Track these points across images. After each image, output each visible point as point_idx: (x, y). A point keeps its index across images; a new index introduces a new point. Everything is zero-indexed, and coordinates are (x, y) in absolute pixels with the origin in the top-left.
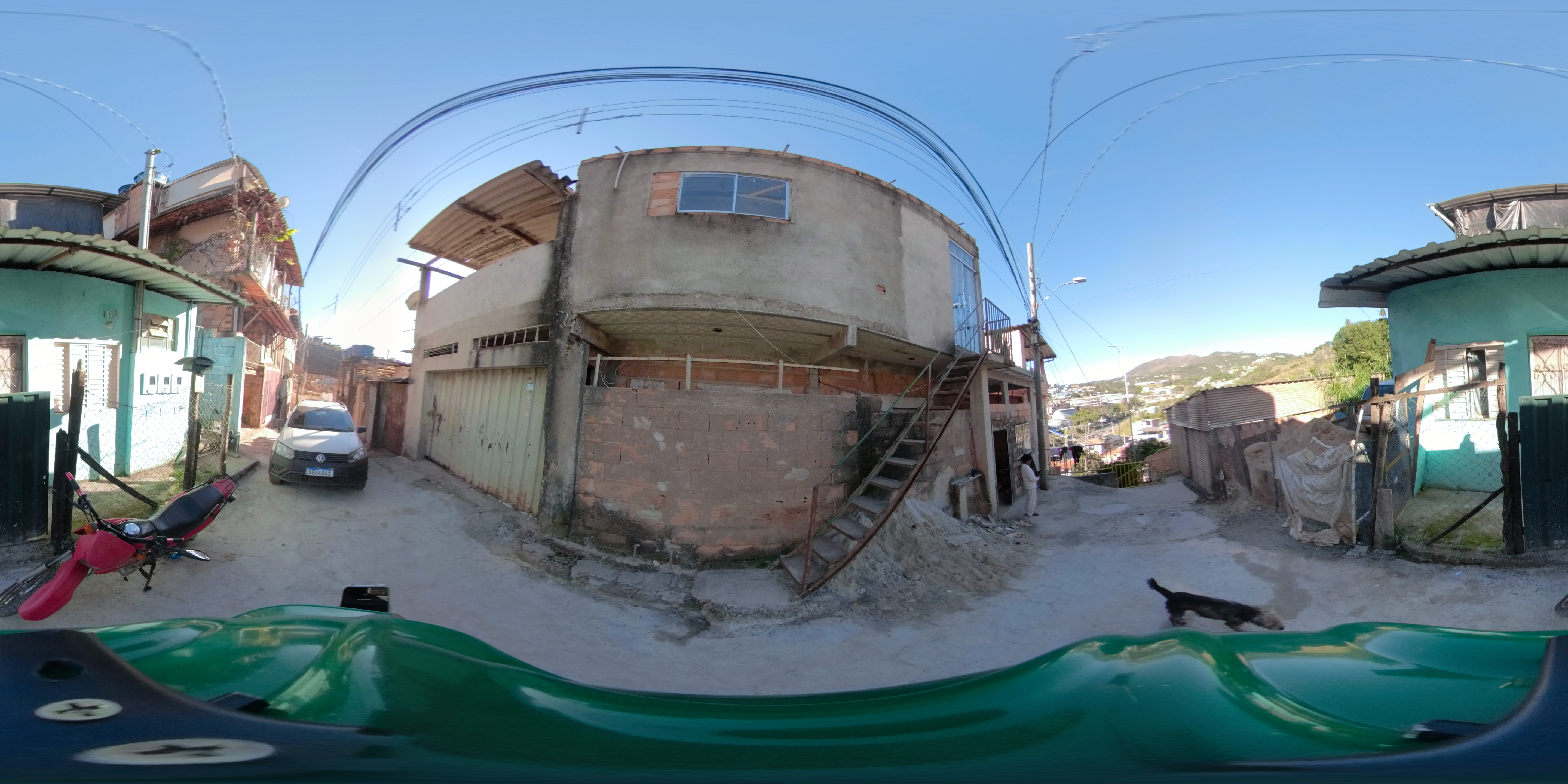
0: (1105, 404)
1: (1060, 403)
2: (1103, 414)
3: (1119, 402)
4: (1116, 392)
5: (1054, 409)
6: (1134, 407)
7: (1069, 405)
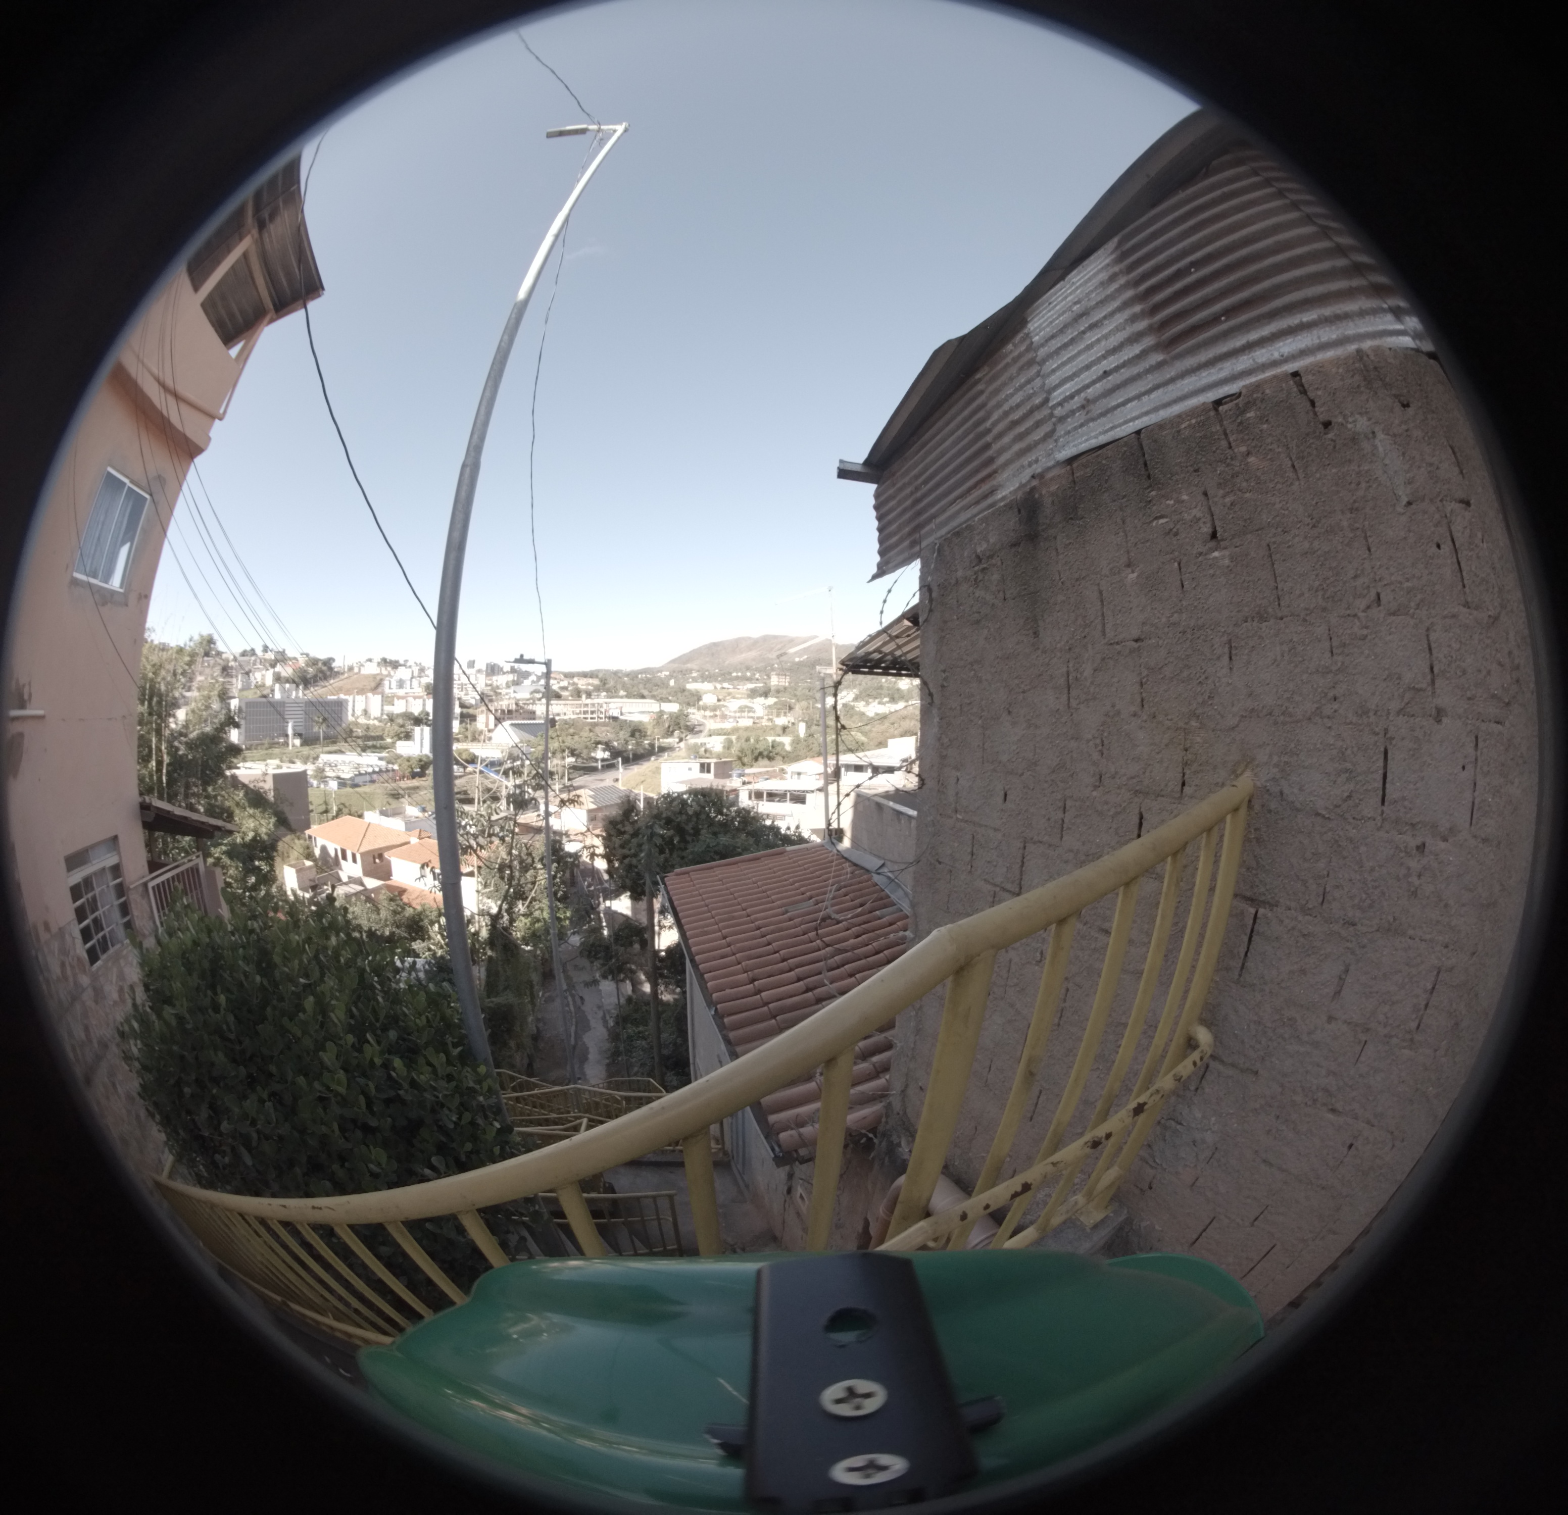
0: (615, 719)
1: (514, 707)
2: (605, 740)
3: (645, 719)
4: (643, 697)
5: (498, 720)
6: (677, 733)
7: (534, 712)
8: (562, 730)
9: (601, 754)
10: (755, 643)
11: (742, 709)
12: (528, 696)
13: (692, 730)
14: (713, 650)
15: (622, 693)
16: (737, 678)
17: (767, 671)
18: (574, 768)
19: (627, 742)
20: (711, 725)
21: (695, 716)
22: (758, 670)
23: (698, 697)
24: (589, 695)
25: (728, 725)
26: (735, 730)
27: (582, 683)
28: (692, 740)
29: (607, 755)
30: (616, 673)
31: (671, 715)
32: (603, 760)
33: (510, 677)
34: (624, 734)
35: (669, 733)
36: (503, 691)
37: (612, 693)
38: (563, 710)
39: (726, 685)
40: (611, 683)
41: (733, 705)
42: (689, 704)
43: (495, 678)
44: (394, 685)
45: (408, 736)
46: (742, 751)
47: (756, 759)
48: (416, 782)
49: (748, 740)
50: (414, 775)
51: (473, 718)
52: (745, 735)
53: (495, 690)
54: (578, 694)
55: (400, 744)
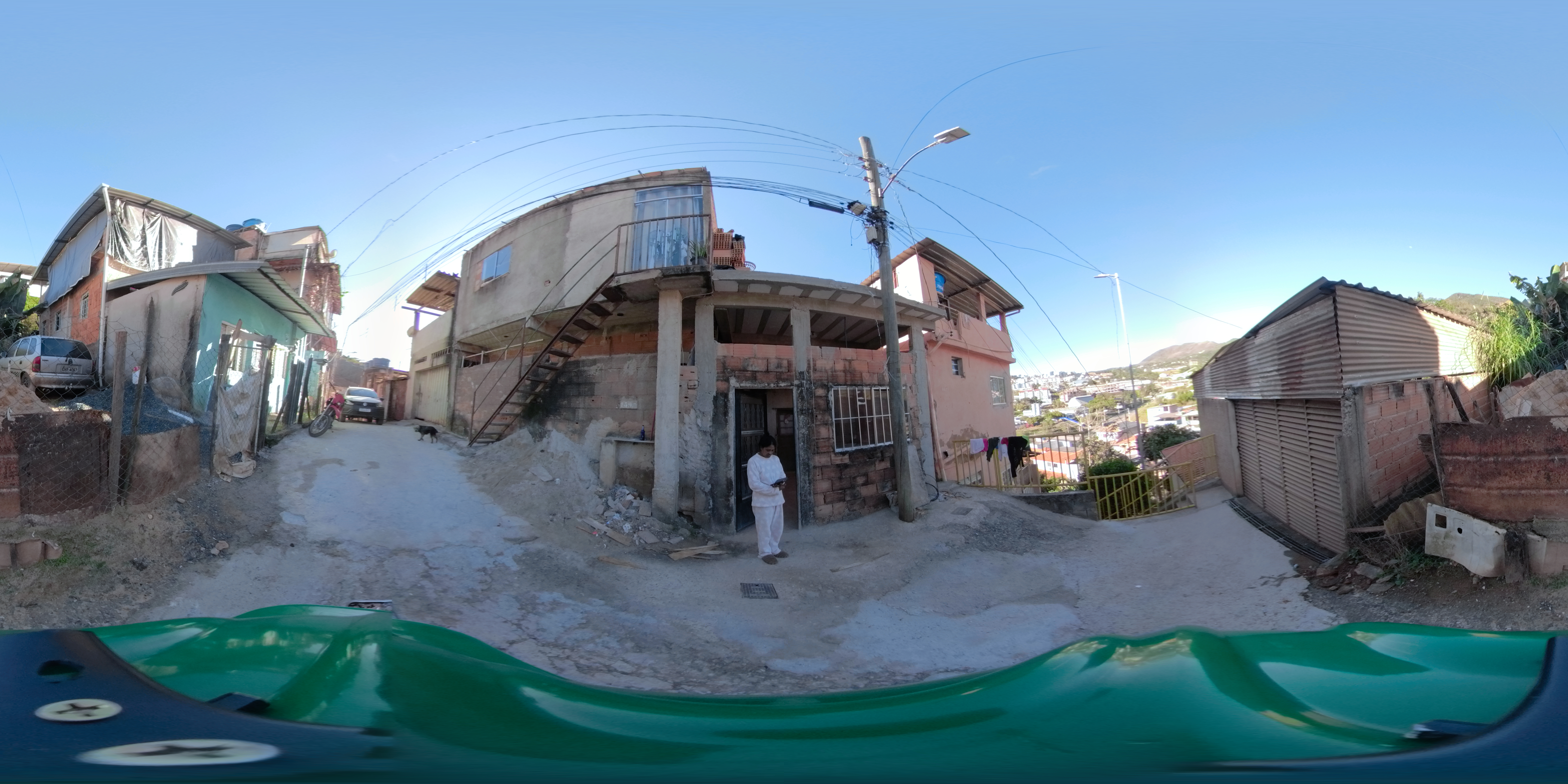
0: (1122, 390)
1: (1076, 390)
2: (1120, 400)
3: (1136, 388)
4: (1133, 379)
5: (1070, 397)
6: (1151, 393)
7: (1085, 392)
8: (1100, 398)
9: (1118, 407)
10: (1179, 348)
11: (1178, 379)
12: (1081, 384)
13: (1157, 391)
14: (1161, 353)
15: (1124, 378)
16: (1174, 365)
17: (1187, 360)
18: (1108, 414)
19: (1129, 400)
20: (1165, 388)
21: (1158, 384)
22: (1183, 360)
23: (1157, 375)
24: (1109, 381)
25: (1173, 387)
26: (1176, 389)
27: (1105, 376)
28: (1158, 396)
29: (1121, 407)
30: (1120, 369)
31: (1147, 385)
32: (1120, 409)
33: (1072, 377)
34: (1127, 397)
35: (1147, 394)
36: (1069, 384)
37: (1119, 379)
38: (1100, 389)
39: (1169, 368)
40: (1118, 374)
41: (1174, 377)
42: (1154, 379)
43: (1064, 378)
44: (1017, 386)
45: (1028, 408)
46: (1181, 398)
47: (1187, 401)
48: (1036, 428)
49: (1182, 393)
50: (1035, 425)
51: (1058, 397)
52: (1181, 390)
53: (1065, 383)
54: (1104, 381)
55: (1024, 412)
